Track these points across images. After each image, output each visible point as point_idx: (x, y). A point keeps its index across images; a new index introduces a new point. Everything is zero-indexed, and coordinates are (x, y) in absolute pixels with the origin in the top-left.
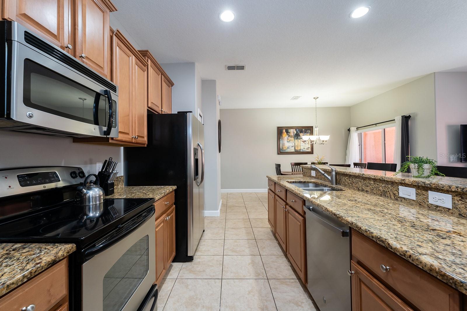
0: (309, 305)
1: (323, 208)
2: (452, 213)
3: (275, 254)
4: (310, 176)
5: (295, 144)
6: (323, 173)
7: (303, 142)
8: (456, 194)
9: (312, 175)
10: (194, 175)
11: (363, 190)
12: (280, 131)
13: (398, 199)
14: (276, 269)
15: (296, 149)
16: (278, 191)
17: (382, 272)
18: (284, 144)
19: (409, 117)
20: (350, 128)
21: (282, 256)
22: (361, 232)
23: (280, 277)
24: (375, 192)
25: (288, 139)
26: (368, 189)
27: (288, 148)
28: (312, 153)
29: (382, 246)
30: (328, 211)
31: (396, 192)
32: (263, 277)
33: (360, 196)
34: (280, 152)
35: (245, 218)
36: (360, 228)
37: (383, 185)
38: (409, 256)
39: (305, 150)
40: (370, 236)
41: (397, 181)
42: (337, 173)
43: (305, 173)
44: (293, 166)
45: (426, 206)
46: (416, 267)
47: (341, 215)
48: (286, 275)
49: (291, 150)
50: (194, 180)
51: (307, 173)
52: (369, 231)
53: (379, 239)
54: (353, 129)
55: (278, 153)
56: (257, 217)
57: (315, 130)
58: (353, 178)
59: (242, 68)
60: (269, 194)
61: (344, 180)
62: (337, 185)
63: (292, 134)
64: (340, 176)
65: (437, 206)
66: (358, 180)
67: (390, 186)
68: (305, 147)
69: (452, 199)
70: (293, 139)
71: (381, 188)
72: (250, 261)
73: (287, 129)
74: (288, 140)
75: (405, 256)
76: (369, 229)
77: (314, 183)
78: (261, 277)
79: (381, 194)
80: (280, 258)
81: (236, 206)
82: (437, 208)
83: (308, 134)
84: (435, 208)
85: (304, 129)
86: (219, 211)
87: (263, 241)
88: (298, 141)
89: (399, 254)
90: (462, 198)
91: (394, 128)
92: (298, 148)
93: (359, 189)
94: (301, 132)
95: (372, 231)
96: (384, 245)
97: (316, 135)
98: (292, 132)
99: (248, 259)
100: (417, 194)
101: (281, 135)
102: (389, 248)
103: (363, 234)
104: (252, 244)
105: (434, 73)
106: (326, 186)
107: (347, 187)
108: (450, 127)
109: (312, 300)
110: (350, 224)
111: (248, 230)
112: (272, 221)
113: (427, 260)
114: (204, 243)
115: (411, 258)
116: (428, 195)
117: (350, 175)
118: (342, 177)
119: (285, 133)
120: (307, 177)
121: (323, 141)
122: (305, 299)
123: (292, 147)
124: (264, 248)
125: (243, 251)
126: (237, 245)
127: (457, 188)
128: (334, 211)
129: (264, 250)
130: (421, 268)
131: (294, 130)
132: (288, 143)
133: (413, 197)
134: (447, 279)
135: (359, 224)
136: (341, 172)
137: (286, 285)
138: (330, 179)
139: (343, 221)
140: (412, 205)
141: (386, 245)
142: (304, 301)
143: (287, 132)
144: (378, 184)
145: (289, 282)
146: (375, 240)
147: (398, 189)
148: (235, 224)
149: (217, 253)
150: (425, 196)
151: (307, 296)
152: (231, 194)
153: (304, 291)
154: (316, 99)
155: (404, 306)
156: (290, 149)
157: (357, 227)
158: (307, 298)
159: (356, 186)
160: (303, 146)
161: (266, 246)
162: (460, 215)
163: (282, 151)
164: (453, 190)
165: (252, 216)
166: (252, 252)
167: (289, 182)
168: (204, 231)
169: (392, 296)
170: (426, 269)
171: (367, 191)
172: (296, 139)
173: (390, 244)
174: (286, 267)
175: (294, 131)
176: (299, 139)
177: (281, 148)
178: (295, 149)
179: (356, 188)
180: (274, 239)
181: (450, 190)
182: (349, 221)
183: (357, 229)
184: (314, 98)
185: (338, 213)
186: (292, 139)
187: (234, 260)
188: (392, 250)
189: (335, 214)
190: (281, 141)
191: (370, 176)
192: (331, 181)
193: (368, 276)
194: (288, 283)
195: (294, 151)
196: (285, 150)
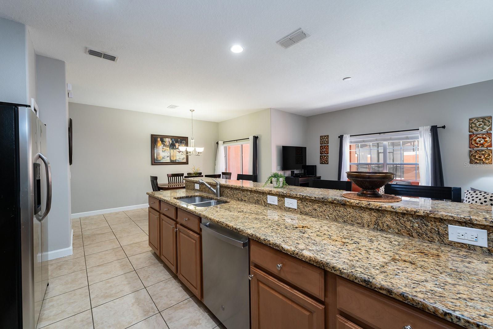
0: (206, 318)
1: (224, 224)
2: (297, 212)
3: (163, 280)
4: (194, 189)
5: (170, 154)
6: (209, 186)
7: (179, 153)
8: (299, 199)
9: (195, 188)
10: (35, 206)
11: (242, 200)
12: (154, 139)
13: (267, 205)
14: (167, 296)
15: (172, 159)
16: (164, 209)
17: (277, 269)
18: (159, 154)
19: (257, 137)
20: (218, 142)
21: (171, 279)
22: (260, 242)
23: (172, 304)
24: (251, 201)
25: (163, 148)
26: (246, 199)
27: (163, 158)
28: (187, 163)
29: (277, 250)
30: (228, 227)
31: (265, 200)
32: (154, 312)
33: (242, 206)
34: (155, 162)
35: (116, 247)
36: (260, 238)
37: (257, 195)
38: (296, 254)
39: (180, 160)
40: (268, 243)
41: (267, 192)
42: (221, 186)
43: (188, 186)
44: (169, 178)
45: (283, 208)
46: (301, 260)
47: (241, 228)
48: (179, 298)
49: (167, 160)
50: (35, 214)
51: (190, 186)
52: (266, 239)
53: (275, 245)
54: (220, 143)
55: (152, 164)
56: (131, 242)
57: (190, 141)
58: (234, 190)
59: (113, 58)
60: (150, 213)
61: (226, 192)
62: (221, 197)
63: (167, 143)
64: (223, 188)
65: (289, 208)
66: (238, 191)
67: (261, 196)
68: (180, 157)
69: (297, 202)
70: (169, 148)
71: (255, 198)
72: (133, 301)
73: (162, 138)
74: (163, 150)
75: (294, 254)
76: (266, 238)
77: (199, 196)
78: (151, 314)
79: (255, 202)
80: (168, 282)
81: (98, 234)
82: (289, 210)
83: (183, 144)
84: (288, 209)
85: (179, 140)
86: (71, 247)
87: (146, 270)
88: (173, 151)
89: (289, 254)
90: (302, 201)
91: (249, 145)
92: (173, 158)
93: (239, 199)
94: (177, 142)
95: (268, 239)
96: (278, 249)
97: (193, 147)
98: (168, 141)
99: (130, 299)
100: (278, 200)
101: (156, 144)
102: (282, 251)
103: (262, 243)
104: (132, 278)
105: (271, 108)
106: (211, 199)
107: (229, 198)
108: (278, 147)
109: (207, 313)
110: (251, 236)
111: (122, 262)
112: (156, 244)
113: (306, 253)
114: (51, 304)
115: (298, 255)
116: (285, 201)
117: (232, 188)
118: (224, 189)
119: (160, 142)
120: (190, 191)
121: (199, 153)
122: (201, 314)
123: (168, 157)
124: (148, 277)
125: (121, 291)
126: (111, 286)
127: (300, 195)
128: (234, 226)
129: (149, 279)
130: (304, 260)
131: (170, 139)
132: (163, 153)
133: (276, 203)
134: (319, 264)
135: (258, 235)
136: (224, 185)
137: (181, 309)
138: (215, 192)
139: (244, 234)
140: (276, 208)
141: (281, 249)
142: (201, 317)
143: (162, 141)
144: (253, 195)
145: (183, 304)
146: (272, 247)
147: (267, 197)
148: (101, 258)
149: (80, 309)
150: (283, 202)
151: (203, 311)
152: (86, 218)
153: (199, 306)
154: (192, 111)
155: (291, 290)
157: (257, 237)
158: (203, 313)
159: (236, 197)
160: (178, 156)
161: (149, 274)
162: (301, 212)
163: (156, 162)
164: (298, 197)
165: (124, 243)
166: (134, 287)
167: (176, 198)
168: (48, 285)
169: (283, 285)
170: (307, 260)
171: (245, 201)
172: (172, 149)
173: (283, 248)
174: (177, 289)
175: (170, 141)
176: (175, 149)
177: (155, 158)
178: (170, 159)
179: (236, 199)
180: (158, 262)
181: (296, 197)
182: (249, 233)
183: (257, 240)
184: (190, 110)
185: (238, 227)
186: (167, 148)
187: (111, 308)
188: (285, 252)
189: (236, 229)
190: (155, 151)
191: (248, 188)
192: (216, 194)
193: (264, 275)
194: (183, 306)
195: (169, 161)
196: (160, 160)
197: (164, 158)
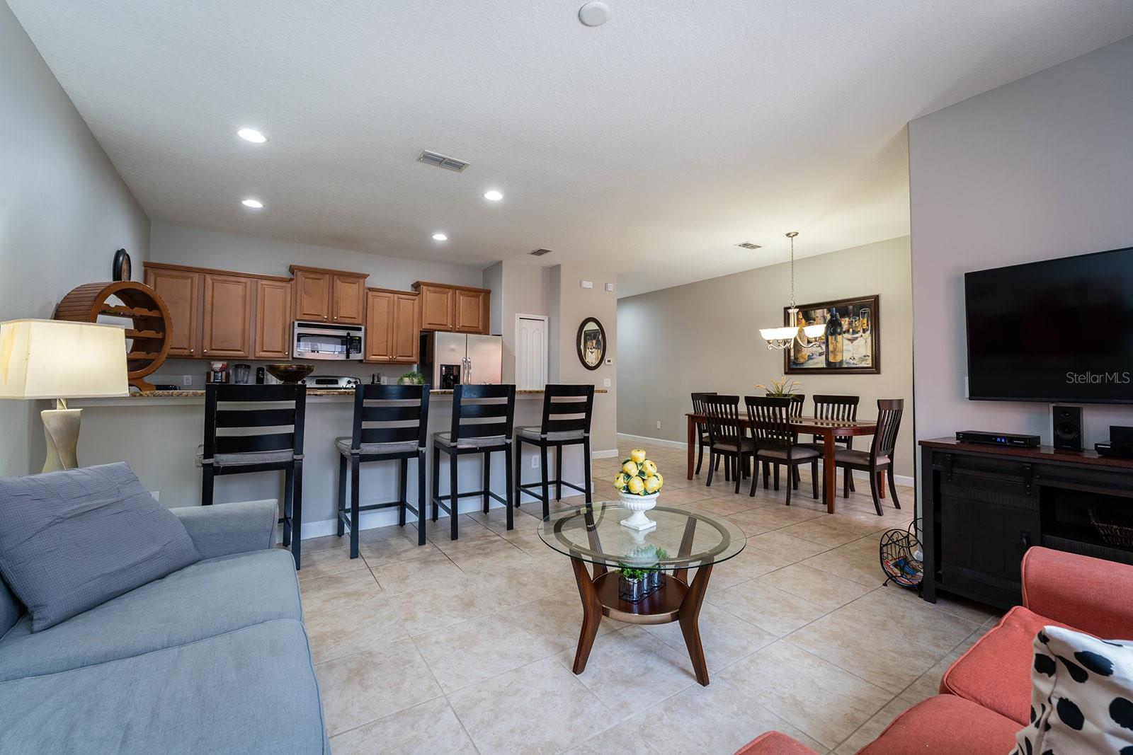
5: (827, 347)
7: (850, 342)
15: (831, 359)
18: (801, 348)
27: (810, 358)
28: (874, 369)
34: (791, 368)
39: (855, 362)
49: (817, 363)
55: (786, 370)
63: (820, 322)
68: (854, 354)
73: (807, 311)
83: (863, 318)
85: (851, 307)
88: (836, 338)
92: (835, 358)
94: (845, 313)
98: (821, 316)
119: (803, 319)
123: (821, 354)
131: (825, 310)
132: (810, 346)
143: (808, 318)
154: (792, 237)
156: (815, 361)
160: (849, 351)
163: (795, 367)
172: (831, 335)
175: (825, 314)
176: (840, 334)
177: (792, 358)
178: (827, 359)
184: (788, 235)
195: (824, 365)
196: (802, 364)
197: (812, 359)
